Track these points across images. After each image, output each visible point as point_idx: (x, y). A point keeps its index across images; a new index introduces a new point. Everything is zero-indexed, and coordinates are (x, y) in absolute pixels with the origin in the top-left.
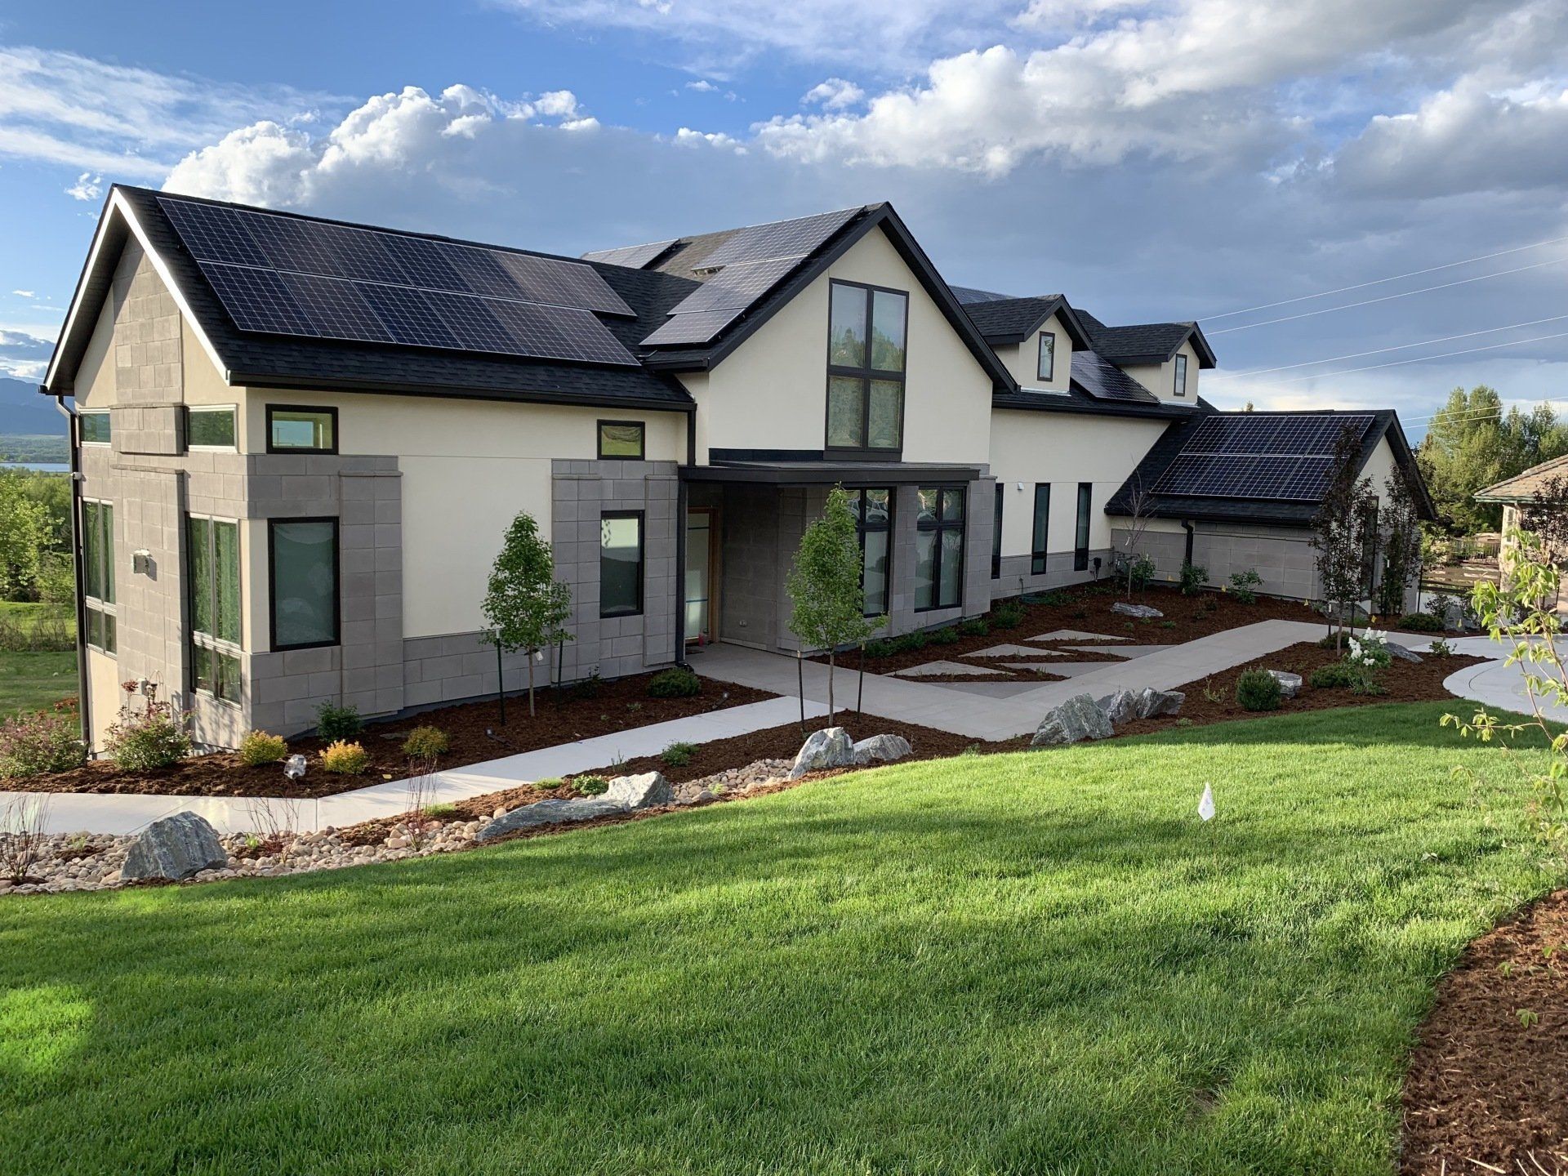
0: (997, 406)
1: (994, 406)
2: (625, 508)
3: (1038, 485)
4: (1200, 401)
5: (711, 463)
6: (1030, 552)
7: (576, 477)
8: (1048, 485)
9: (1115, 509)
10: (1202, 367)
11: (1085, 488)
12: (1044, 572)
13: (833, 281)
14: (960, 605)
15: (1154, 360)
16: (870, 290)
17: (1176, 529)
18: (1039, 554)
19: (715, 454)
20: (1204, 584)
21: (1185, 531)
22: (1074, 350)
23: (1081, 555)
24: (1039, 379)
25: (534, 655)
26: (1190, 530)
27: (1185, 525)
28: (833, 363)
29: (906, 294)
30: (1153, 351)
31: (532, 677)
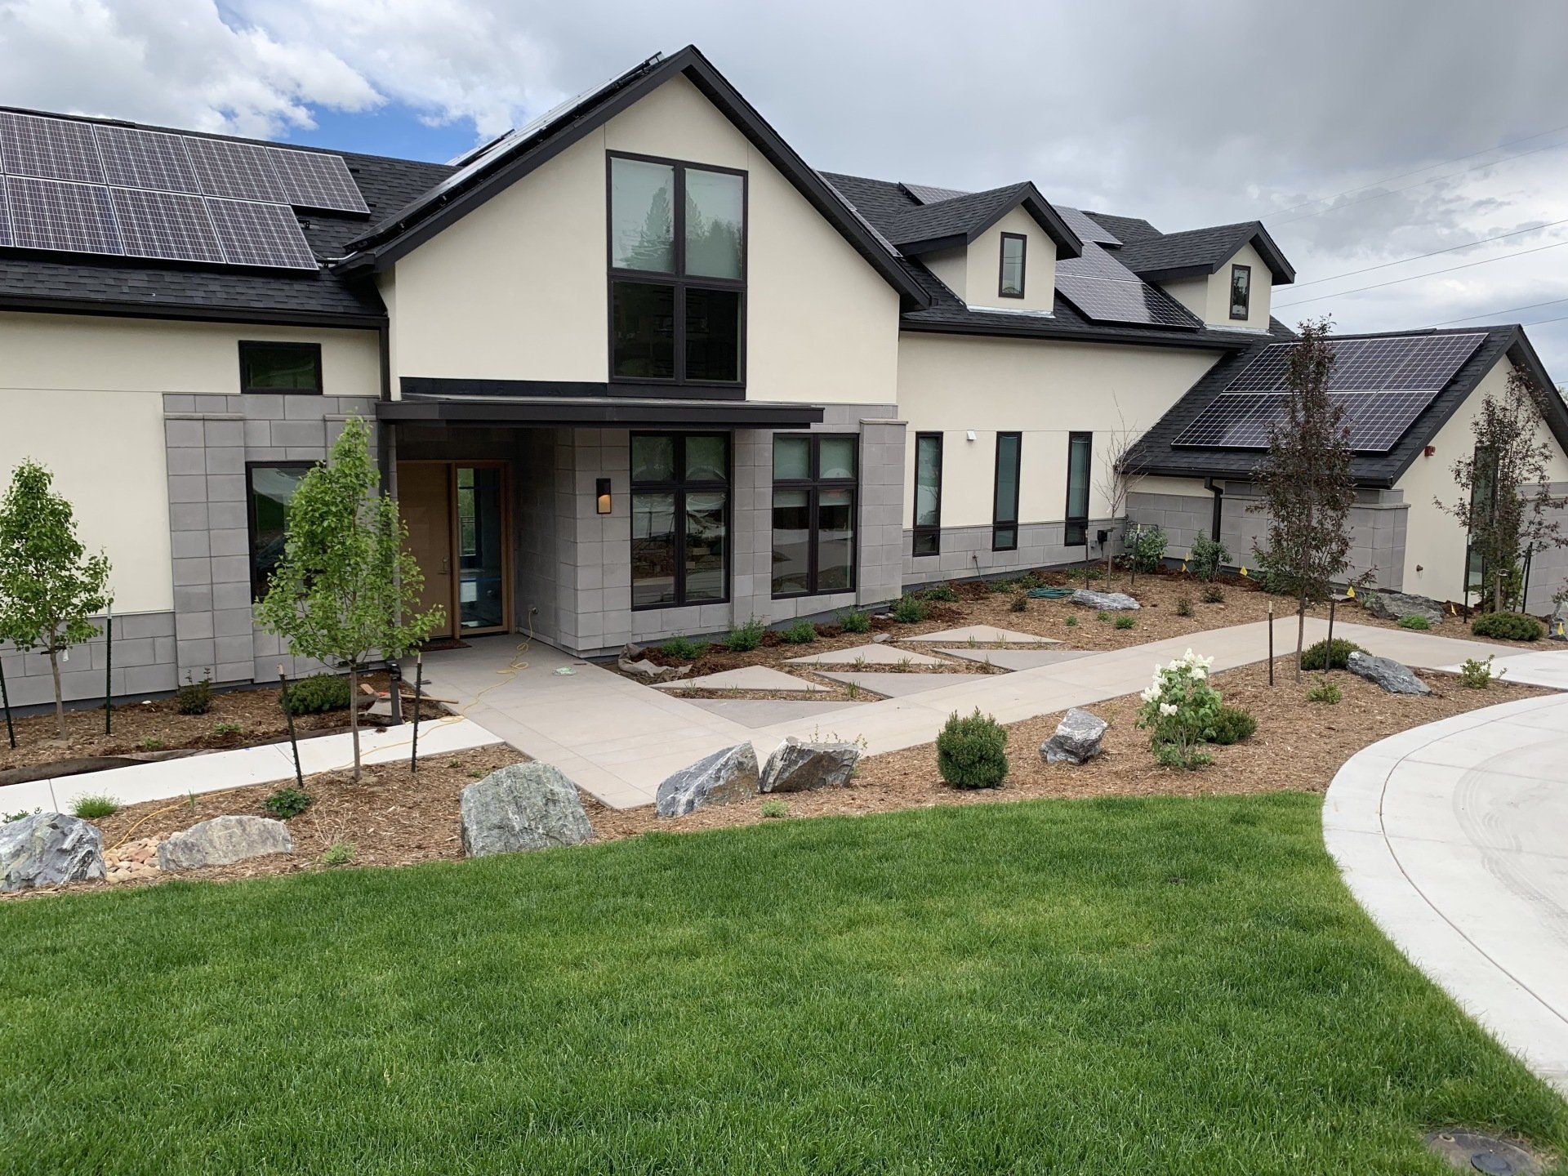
0: (908, 327)
1: (901, 329)
2: (291, 458)
3: (1000, 435)
4: (1274, 324)
5: (403, 397)
6: (990, 522)
7: (200, 415)
8: (1018, 435)
9: (1132, 467)
10: (1275, 283)
11: (1081, 442)
12: (1014, 547)
13: (610, 154)
14: (854, 591)
15: (1199, 273)
16: (679, 168)
17: (1200, 491)
18: (1005, 528)
19: (408, 384)
20: (1225, 564)
21: (1211, 494)
22: (1058, 258)
23: (1076, 526)
24: (1002, 294)
25: (59, 653)
26: (1218, 492)
27: (1211, 487)
28: (616, 264)
29: (744, 174)
30: (1197, 261)
31: (57, 683)
